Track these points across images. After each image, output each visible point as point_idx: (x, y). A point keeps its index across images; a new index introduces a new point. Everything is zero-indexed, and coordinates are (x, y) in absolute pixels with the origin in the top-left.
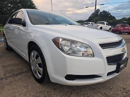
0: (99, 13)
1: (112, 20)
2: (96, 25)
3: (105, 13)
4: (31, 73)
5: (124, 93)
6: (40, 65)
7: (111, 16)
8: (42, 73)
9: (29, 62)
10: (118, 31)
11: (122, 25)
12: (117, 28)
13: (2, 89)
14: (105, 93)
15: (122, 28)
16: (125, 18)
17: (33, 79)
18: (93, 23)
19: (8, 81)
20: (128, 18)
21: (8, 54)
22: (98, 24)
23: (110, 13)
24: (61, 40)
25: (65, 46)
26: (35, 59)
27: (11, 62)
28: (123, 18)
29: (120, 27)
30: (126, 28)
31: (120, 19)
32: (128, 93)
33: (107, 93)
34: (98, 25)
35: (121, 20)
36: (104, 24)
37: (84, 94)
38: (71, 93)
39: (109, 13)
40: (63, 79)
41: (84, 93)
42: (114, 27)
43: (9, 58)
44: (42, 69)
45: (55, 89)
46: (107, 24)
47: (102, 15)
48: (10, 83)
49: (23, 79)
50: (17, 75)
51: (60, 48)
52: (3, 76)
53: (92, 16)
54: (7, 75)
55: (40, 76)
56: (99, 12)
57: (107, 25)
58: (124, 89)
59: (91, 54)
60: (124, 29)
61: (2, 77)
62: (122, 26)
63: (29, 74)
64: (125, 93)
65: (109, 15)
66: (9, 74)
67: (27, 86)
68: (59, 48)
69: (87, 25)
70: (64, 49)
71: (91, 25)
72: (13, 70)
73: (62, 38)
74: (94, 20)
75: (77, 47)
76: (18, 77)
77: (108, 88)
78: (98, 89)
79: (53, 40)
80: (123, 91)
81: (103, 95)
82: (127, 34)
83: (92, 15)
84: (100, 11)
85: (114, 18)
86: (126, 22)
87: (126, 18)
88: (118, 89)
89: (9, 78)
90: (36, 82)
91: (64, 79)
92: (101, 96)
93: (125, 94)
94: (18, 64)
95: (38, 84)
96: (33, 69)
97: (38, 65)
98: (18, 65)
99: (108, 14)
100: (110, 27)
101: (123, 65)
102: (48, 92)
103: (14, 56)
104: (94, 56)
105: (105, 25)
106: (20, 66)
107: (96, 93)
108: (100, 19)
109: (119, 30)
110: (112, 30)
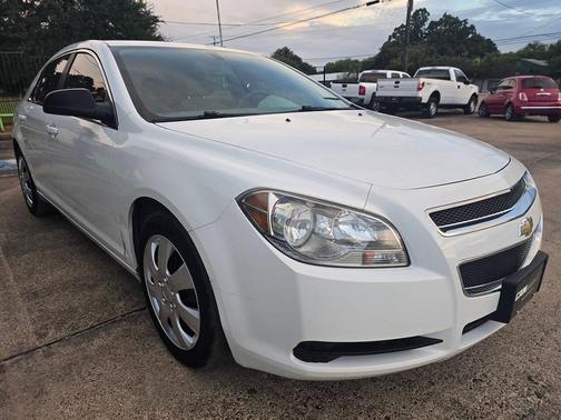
0: (427, 25)
1: (482, 56)
2: (413, 83)
3: (451, 25)
4: (149, 322)
5: (529, 399)
6: (187, 297)
7: (479, 39)
8: (196, 328)
9: (138, 278)
10: (509, 110)
11: (524, 81)
12: (504, 94)
13: (36, 397)
14: (455, 402)
15: (523, 96)
16: (536, 44)
17: (160, 347)
18: (401, 73)
19: (56, 360)
20: (551, 45)
21: (41, 235)
22: (422, 80)
23: (473, 27)
24: (273, 199)
25: (288, 222)
26: (167, 272)
27: (59, 274)
28: (530, 45)
29: (514, 90)
30: (542, 92)
31: (515, 50)
32: (547, 395)
33: (463, 401)
34: (423, 84)
35: (521, 54)
36: (449, 79)
37: (371, 409)
38: (317, 407)
39: (468, 25)
40: (288, 356)
41: (371, 402)
42: (492, 90)
43: (48, 252)
44: (195, 313)
45: (252, 391)
46: (459, 79)
47: (438, 33)
48: (68, 369)
49: (119, 351)
50: (92, 331)
51: (270, 236)
52: (33, 341)
53: (393, 40)
54: (52, 334)
55: (190, 341)
56: (426, 19)
57: (461, 84)
58: (530, 378)
59: (398, 256)
60: (532, 101)
61: (31, 346)
62: (524, 85)
63: (143, 327)
64: (535, 397)
65: (470, 36)
66: (58, 328)
67: (140, 381)
68: (265, 233)
69: (375, 82)
70: (287, 238)
71: (393, 83)
72: (72, 310)
73: (278, 193)
74: (402, 59)
75: (341, 227)
76: (97, 342)
77: (466, 377)
78: (425, 383)
79: (239, 201)
80: (526, 389)
81: (448, 409)
82: (546, 118)
83: (394, 35)
84: (430, 19)
85: (490, 46)
86: (542, 63)
87: (543, 46)
88: (505, 382)
89: (61, 350)
90: (174, 360)
91: (292, 357)
92: (437, 413)
93: (533, 399)
94: (91, 282)
95: (181, 372)
96: (158, 309)
97: (178, 295)
98: (91, 287)
99: (465, 27)
100: (474, 89)
101: (525, 290)
102: (225, 406)
103: (70, 244)
104: (409, 263)
105: (454, 82)
106: (99, 292)
107: (419, 403)
108: (431, 54)
109: (510, 103)
110: (483, 102)
